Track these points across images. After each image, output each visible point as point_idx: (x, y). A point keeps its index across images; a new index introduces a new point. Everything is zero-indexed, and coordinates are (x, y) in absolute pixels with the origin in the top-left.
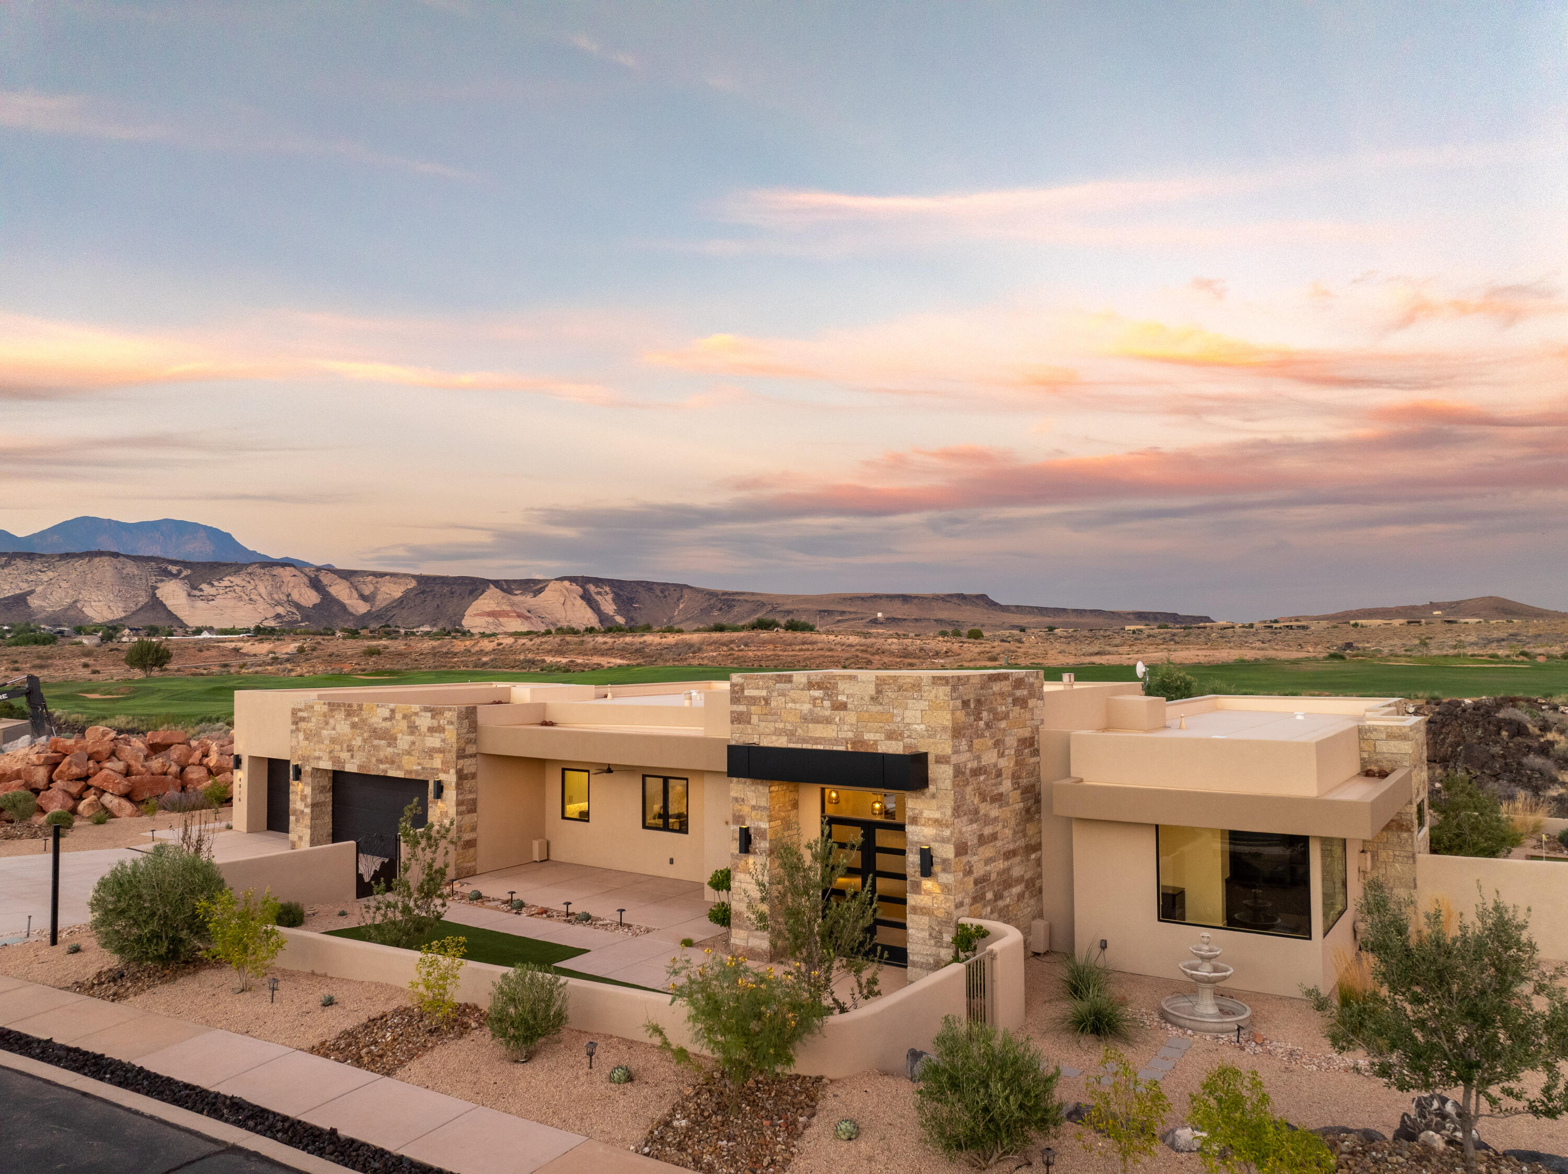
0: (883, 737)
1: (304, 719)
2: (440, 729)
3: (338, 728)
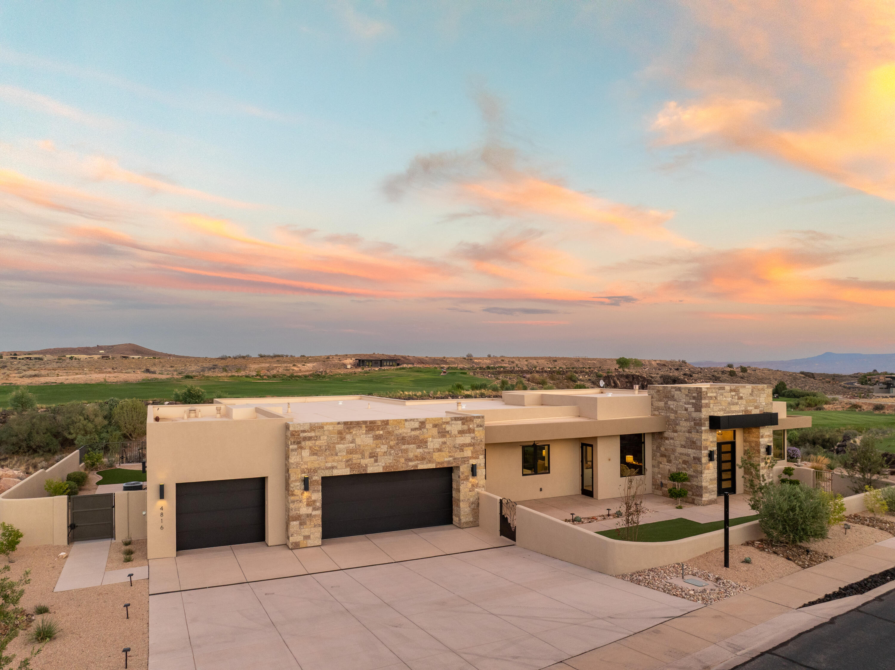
0: (753, 408)
1: (310, 438)
2: (470, 431)
3: (358, 441)
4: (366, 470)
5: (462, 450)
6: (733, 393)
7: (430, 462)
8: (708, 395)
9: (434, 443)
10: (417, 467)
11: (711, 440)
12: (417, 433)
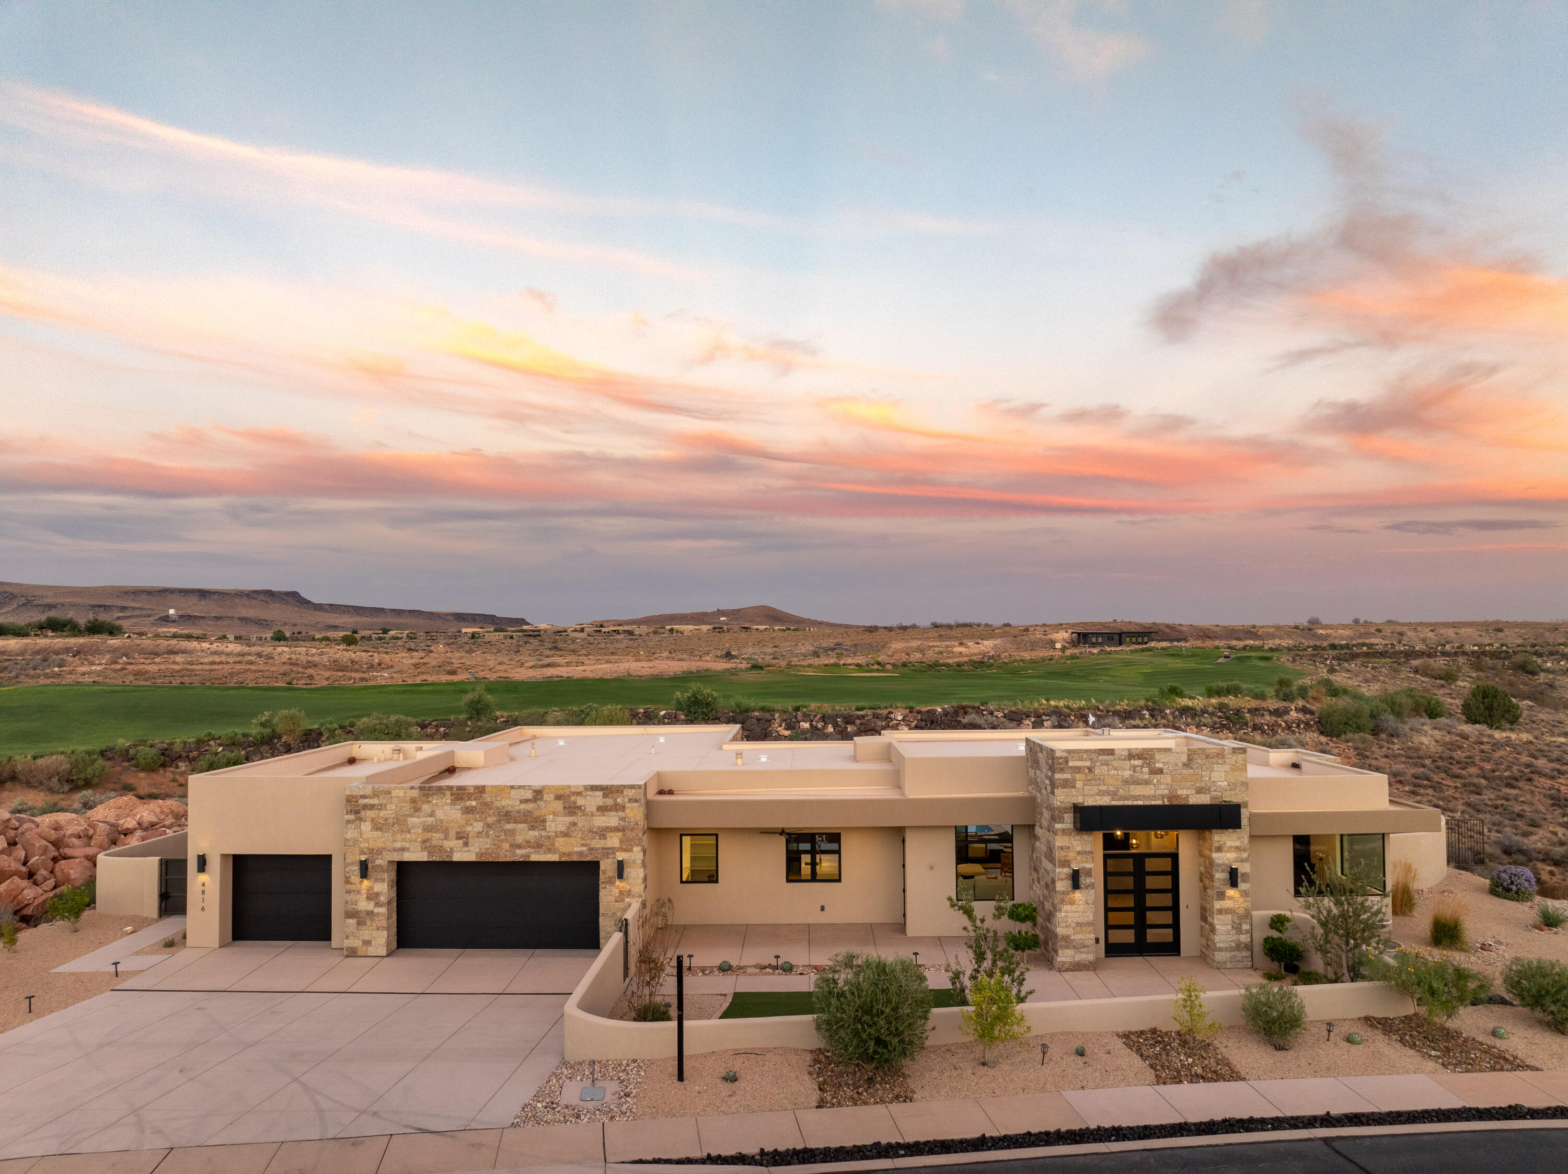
0: (1194, 791)
1: (372, 807)
2: (617, 808)
3: (440, 814)
4: (451, 857)
5: (604, 837)
7: (550, 851)
8: (1070, 764)
9: (556, 823)
10: (529, 857)
11: (1079, 849)
12: (530, 806)
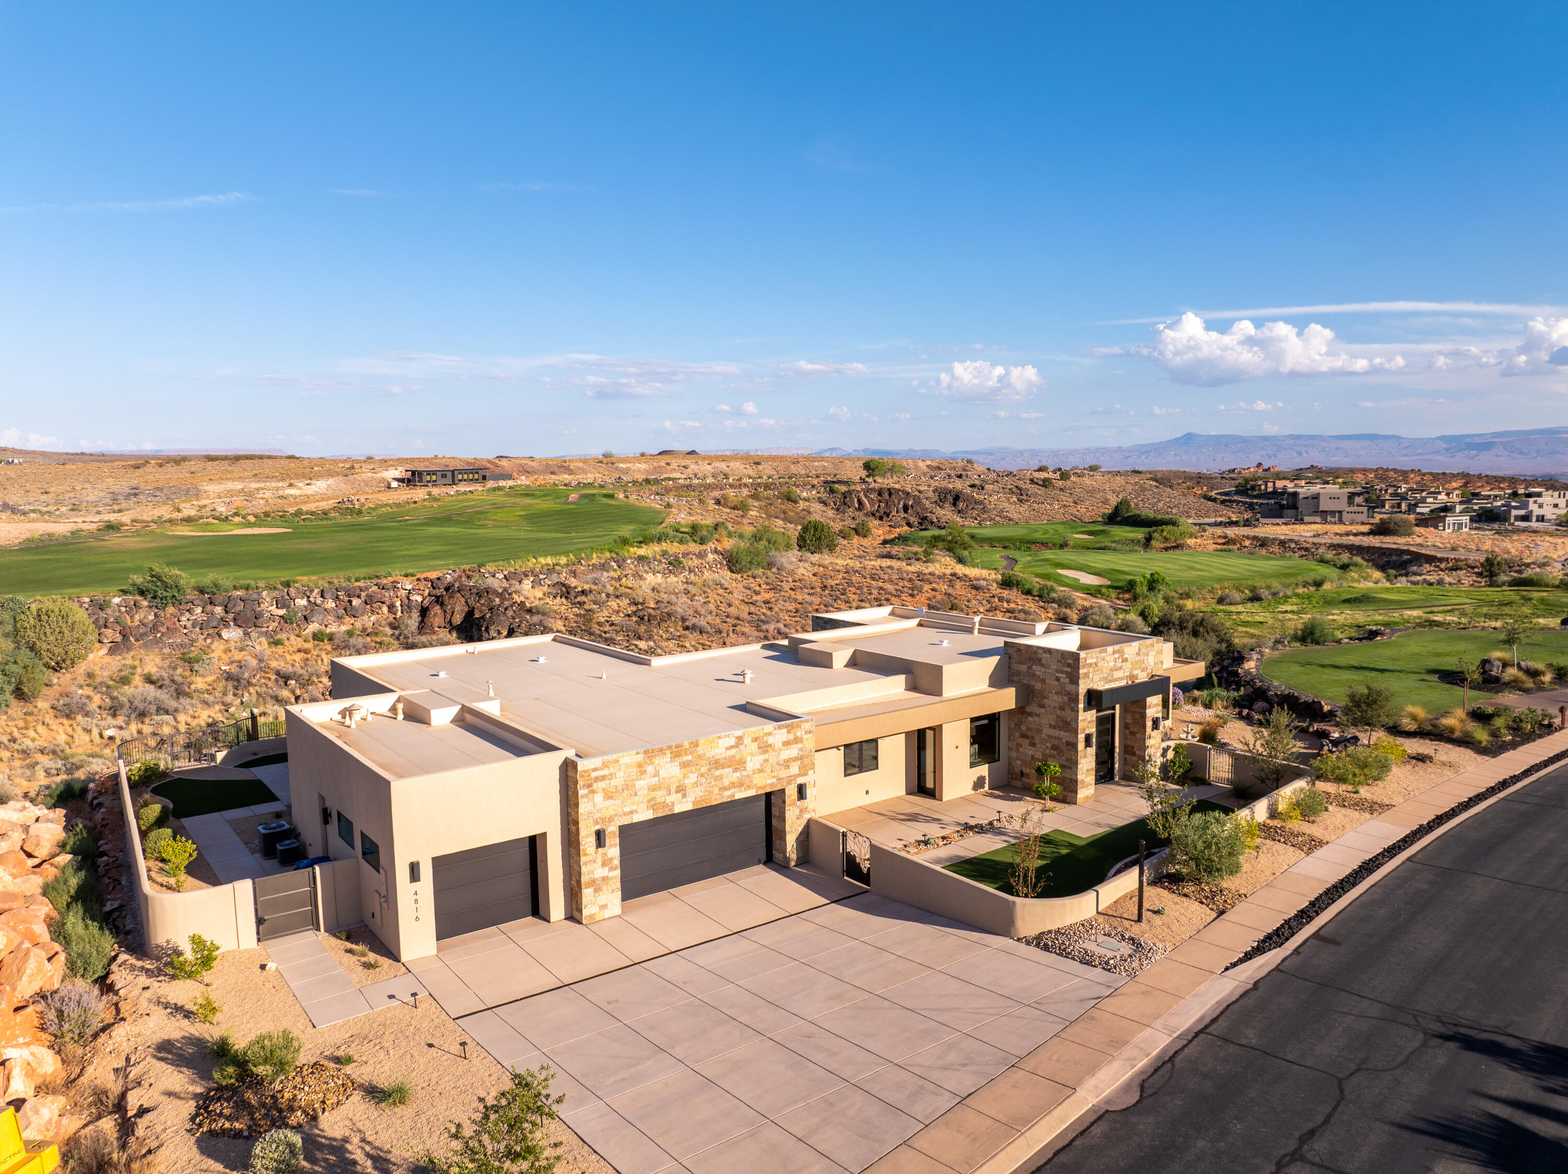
0: (1140, 673)
1: (603, 778)
2: (797, 740)
5: (788, 767)
6: (1117, 656)
7: (749, 787)
9: (753, 763)
10: (733, 796)
11: (1089, 720)
12: (733, 752)
